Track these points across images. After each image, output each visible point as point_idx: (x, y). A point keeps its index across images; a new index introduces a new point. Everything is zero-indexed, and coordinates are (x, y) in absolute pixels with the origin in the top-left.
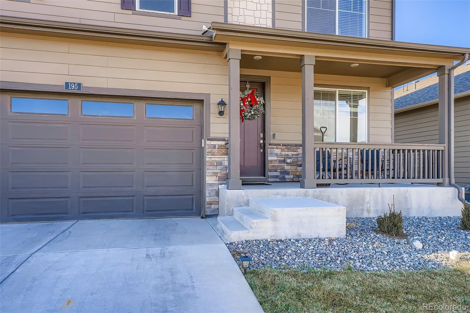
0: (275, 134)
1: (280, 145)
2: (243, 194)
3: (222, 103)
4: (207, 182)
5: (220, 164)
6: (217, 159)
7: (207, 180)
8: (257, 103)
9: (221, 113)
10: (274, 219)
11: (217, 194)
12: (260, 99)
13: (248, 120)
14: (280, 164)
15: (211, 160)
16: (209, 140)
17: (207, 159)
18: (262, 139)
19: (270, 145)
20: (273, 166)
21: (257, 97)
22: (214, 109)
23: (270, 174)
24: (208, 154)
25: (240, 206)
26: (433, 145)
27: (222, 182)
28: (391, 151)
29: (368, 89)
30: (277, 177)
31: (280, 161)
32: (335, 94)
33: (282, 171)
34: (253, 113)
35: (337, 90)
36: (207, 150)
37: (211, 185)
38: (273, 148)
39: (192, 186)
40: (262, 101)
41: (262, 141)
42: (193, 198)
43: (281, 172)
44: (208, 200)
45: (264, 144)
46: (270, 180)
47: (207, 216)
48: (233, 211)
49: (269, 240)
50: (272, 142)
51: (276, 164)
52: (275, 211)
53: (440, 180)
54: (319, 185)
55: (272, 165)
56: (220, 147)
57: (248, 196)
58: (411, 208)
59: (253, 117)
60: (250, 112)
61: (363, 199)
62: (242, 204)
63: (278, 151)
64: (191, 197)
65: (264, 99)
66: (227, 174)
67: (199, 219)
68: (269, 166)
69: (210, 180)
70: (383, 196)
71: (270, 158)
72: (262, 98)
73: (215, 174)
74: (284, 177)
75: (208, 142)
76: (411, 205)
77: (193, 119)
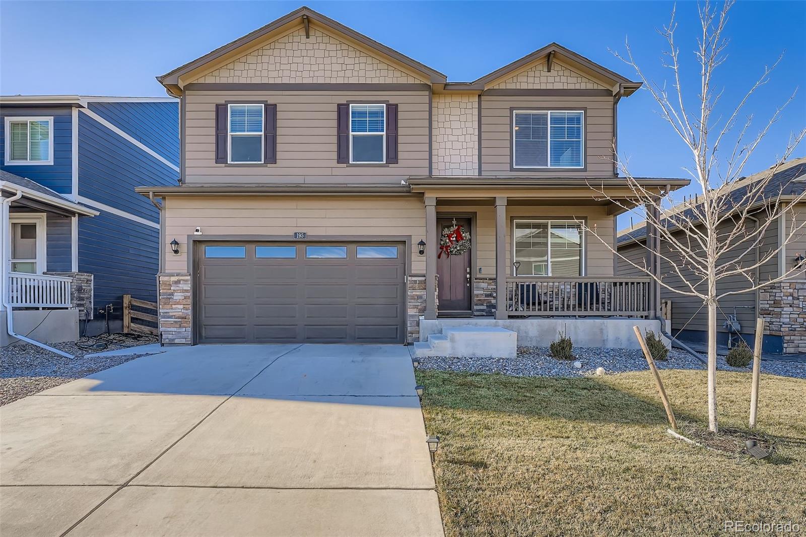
0: (481, 268)
1: (487, 279)
2: (437, 323)
3: (422, 243)
4: (409, 314)
5: (420, 297)
6: (418, 293)
7: (408, 311)
8: (463, 239)
9: (421, 252)
10: (453, 340)
11: (418, 324)
12: (465, 235)
13: (454, 255)
14: (486, 298)
15: (412, 294)
16: (410, 276)
17: (409, 294)
18: (468, 273)
19: (476, 279)
20: (480, 300)
21: (463, 233)
22: (415, 249)
23: (475, 307)
24: (410, 288)
25: (434, 334)
26: (637, 277)
27: (422, 314)
28: (612, 284)
29: (585, 218)
30: (482, 310)
31: (487, 296)
32: (547, 225)
33: (488, 304)
34: (458, 248)
35: (550, 221)
36: (409, 285)
37: (412, 316)
38: (479, 282)
39: (397, 317)
40: (468, 237)
41: (468, 276)
42: (397, 328)
43: (487, 306)
44: (409, 329)
45: (470, 278)
46: (476, 313)
47: (409, 344)
48: (427, 338)
49: (447, 357)
50: (478, 276)
51: (483, 298)
52: (453, 334)
53: (645, 313)
54: (510, 317)
55: (478, 298)
56: (420, 282)
57: (441, 325)
58: (607, 340)
59: (459, 253)
60: (456, 248)
61: (555, 330)
62: (436, 332)
63: (484, 285)
64: (396, 326)
65: (470, 235)
66: (425, 307)
67: (401, 346)
68: (475, 299)
69: (411, 312)
70: (575, 328)
71: (476, 292)
72: (468, 233)
73: (416, 307)
74: (491, 310)
75: (409, 278)
76: (607, 336)
77: (397, 258)
